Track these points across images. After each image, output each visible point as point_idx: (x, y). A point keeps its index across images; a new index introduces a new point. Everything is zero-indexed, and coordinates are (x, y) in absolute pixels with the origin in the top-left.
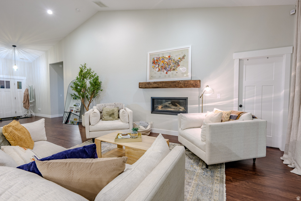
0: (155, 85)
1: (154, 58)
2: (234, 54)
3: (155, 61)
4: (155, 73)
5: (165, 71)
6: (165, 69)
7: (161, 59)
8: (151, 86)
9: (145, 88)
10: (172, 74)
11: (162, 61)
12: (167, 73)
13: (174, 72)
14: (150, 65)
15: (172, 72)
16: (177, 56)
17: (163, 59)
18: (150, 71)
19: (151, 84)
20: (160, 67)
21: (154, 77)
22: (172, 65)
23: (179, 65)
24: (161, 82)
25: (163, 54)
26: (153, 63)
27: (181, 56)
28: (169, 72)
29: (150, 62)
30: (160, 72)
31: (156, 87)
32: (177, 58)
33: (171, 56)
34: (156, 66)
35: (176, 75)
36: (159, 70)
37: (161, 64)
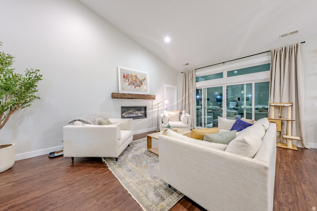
0: (130, 96)
1: (124, 73)
2: (164, 84)
3: (125, 76)
4: (126, 86)
5: (134, 86)
6: (134, 84)
7: (130, 75)
8: (126, 97)
9: (121, 98)
10: (139, 89)
11: (131, 77)
12: (135, 88)
13: (140, 88)
14: (121, 78)
15: (138, 87)
16: (141, 77)
17: (131, 76)
18: (122, 83)
19: (126, 95)
20: (129, 82)
21: (125, 89)
22: (138, 82)
23: (142, 84)
24: (135, 95)
25: (131, 72)
26: (123, 77)
27: (143, 79)
28: (137, 87)
29: (121, 75)
30: (130, 86)
31: (130, 98)
32: (141, 79)
33: (137, 76)
34: (126, 80)
35: (141, 90)
36: (129, 84)
37: (130, 80)
